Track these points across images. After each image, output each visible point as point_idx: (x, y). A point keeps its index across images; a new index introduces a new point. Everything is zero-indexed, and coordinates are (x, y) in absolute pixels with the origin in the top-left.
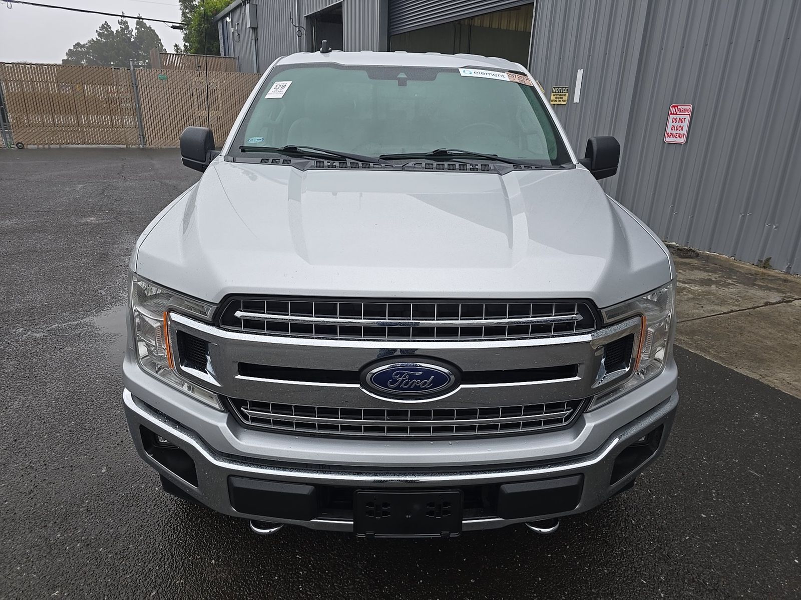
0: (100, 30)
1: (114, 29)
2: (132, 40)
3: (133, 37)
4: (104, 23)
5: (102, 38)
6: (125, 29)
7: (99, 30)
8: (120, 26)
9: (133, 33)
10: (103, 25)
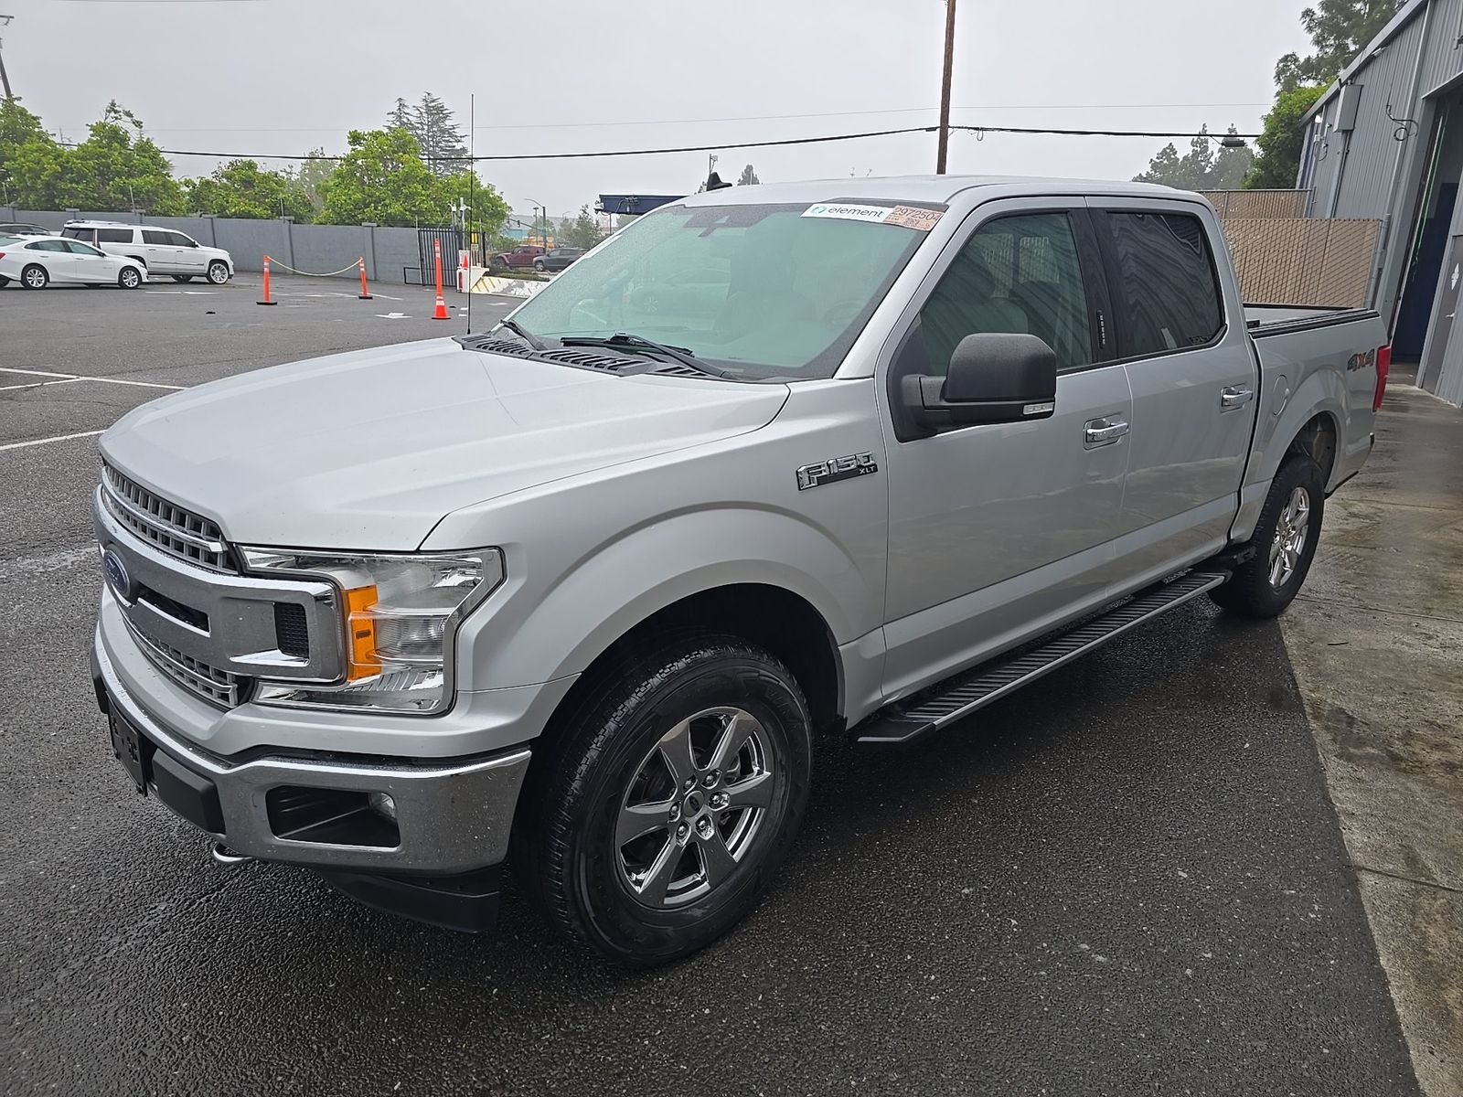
0: (1157, 158)
1: (1180, 156)
2: (1208, 170)
3: (1210, 165)
4: (1167, 145)
5: (1156, 172)
6: (1201, 152)
7: (1155, 159)
8: (1192, 148)
9: (1212, 160)
10: (1164, 150)
